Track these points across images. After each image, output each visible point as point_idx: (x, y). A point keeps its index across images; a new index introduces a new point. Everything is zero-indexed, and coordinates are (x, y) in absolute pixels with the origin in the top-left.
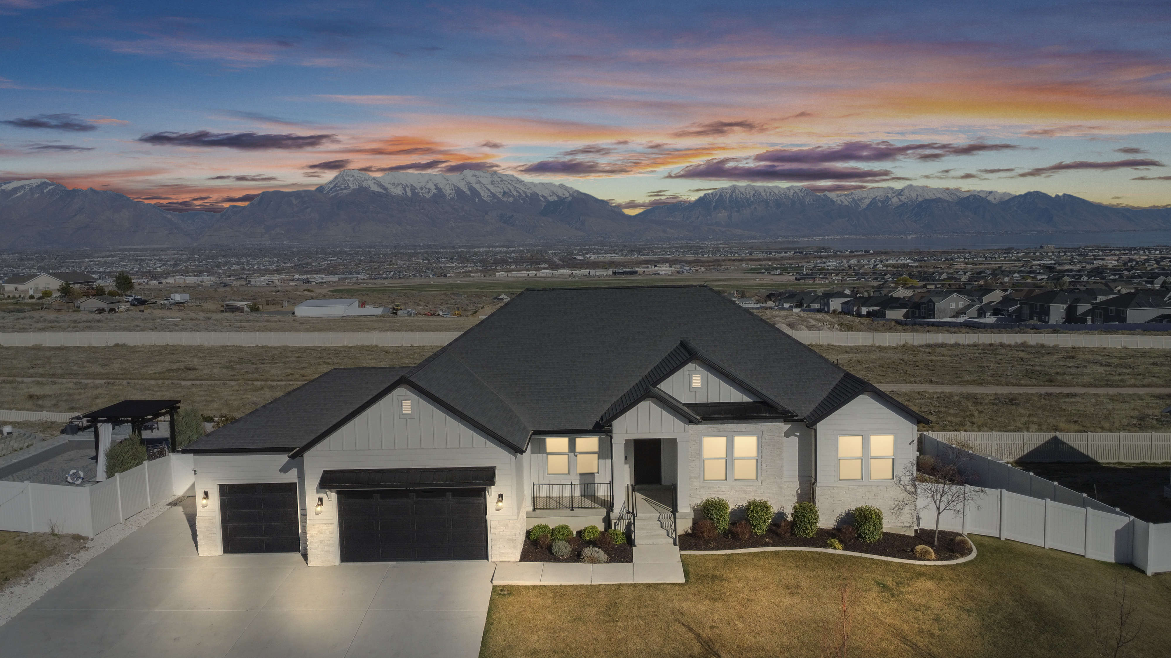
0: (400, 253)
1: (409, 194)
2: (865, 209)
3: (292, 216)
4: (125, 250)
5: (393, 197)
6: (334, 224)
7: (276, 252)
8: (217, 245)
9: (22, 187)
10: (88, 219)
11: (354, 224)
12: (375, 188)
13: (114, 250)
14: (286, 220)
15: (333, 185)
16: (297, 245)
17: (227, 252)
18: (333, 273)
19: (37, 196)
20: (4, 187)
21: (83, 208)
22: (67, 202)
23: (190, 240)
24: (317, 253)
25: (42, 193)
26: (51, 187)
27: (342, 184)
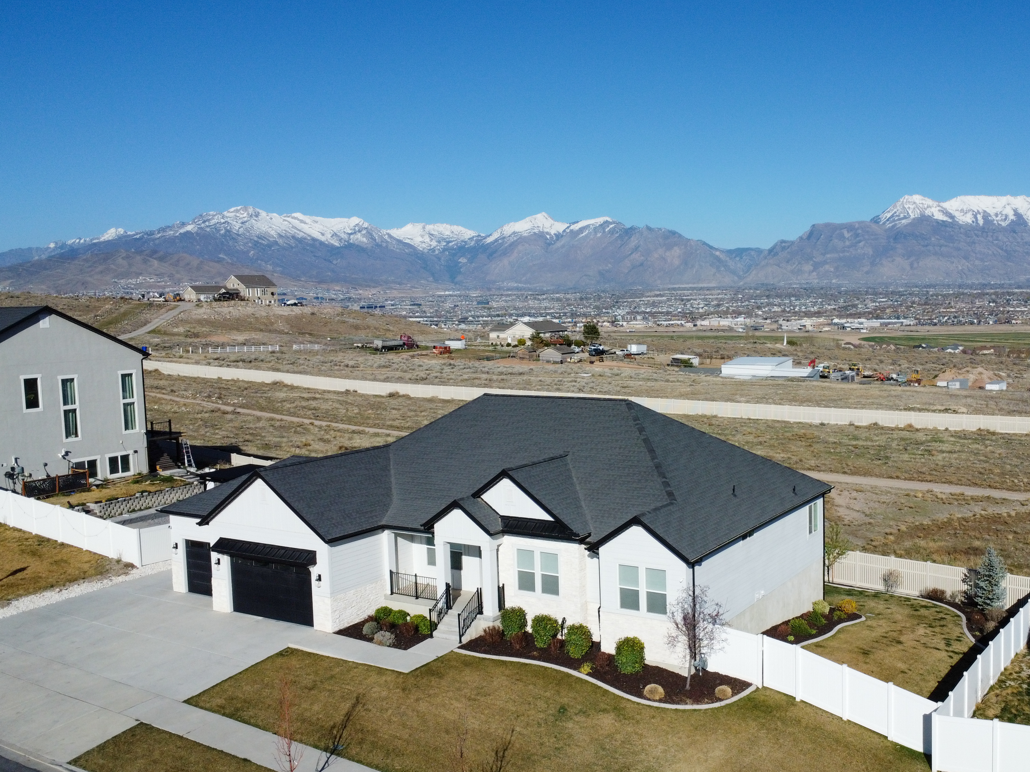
0: (963, 294)
1: (981, 222)
3: (844, 251)
4: (674, 289)
5: (960, 226)
6: (889, 259)
7: (822, 292)
8: (763, 284)
9: (588, 226)
10: (642, 258)
11: (912, 259)
12: (939, 216)
13: (664, 290)
14: (836, 255)
15: (891, 214)
16: (846, 284)
17: (771, 292)
18: (877, 317)
19: (599, 235)
20: (572, 227)
21: (639, 246)
22: (625, 240)
23: (736, 278)
24: (867, 293)
25: (604, 232)
26: (611, 226)
27: (901, 213)
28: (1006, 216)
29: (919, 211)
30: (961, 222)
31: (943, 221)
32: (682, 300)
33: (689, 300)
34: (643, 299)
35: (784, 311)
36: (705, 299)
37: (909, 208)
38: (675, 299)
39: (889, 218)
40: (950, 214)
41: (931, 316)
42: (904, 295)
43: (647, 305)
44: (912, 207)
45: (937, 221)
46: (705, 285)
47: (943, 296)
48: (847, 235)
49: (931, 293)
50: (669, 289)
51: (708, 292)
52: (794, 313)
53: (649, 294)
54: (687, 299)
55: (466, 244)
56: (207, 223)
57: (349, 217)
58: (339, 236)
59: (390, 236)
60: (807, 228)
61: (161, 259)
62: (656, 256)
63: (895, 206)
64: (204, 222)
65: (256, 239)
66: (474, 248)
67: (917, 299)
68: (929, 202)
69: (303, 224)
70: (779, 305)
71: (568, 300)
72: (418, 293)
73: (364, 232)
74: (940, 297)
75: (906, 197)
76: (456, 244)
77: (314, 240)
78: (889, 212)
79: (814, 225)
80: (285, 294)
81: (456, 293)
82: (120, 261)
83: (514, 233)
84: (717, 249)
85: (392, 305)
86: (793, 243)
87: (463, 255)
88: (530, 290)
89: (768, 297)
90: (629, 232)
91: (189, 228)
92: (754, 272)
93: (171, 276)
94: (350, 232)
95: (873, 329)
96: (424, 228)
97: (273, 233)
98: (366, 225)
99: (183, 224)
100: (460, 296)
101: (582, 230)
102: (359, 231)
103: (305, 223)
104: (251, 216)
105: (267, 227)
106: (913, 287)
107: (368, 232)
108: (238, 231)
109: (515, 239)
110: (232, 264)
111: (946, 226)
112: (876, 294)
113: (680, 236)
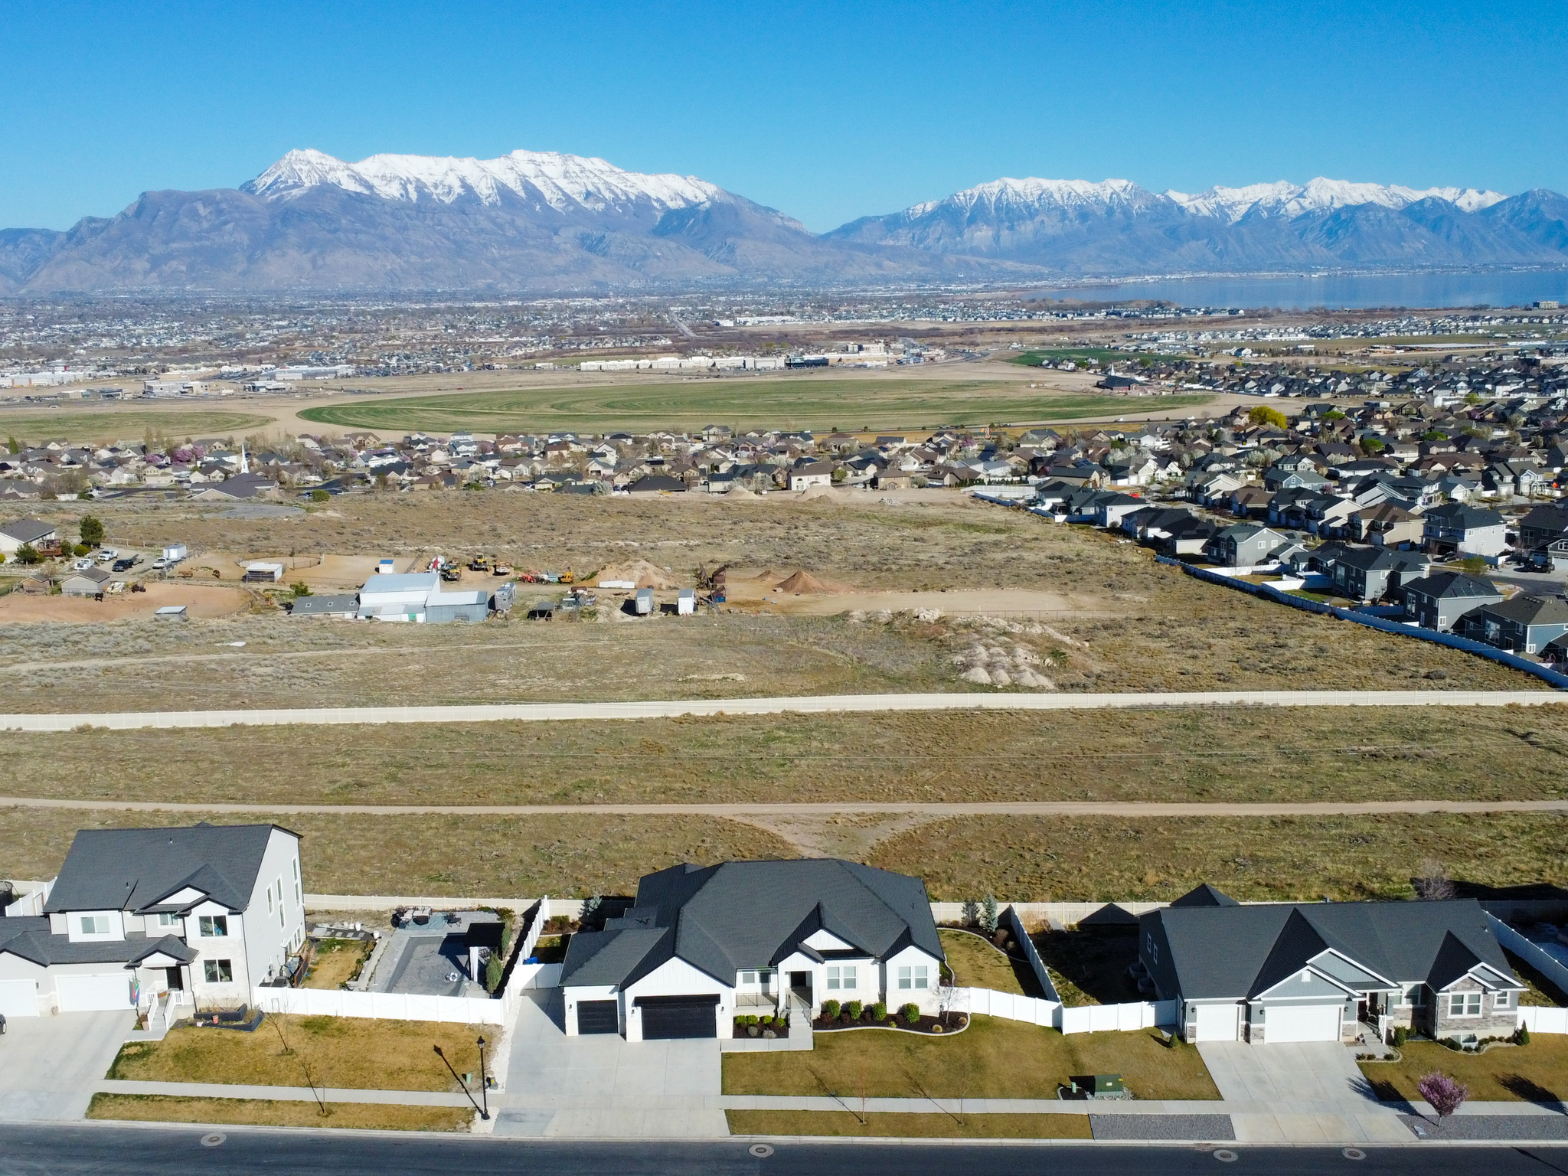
0: (402, 311)
1: (414, 196)
2: (1238, 223)
3: (200, 239)
5: (384, 203)
6: (277, 252)
7: (174, 308)
8: (65, 294)
11: (315, 251)
12: (350, 186)
14: (187, 245)
15: (272, 179)
16: (211, 294)
17: (83, 308)
23: (12, 282)
24: (250, 310)
27: (289, 177)
28: (450, 188)
29: (317, 176)
30: (383, 196)
31: (356, 193)
37: (301, 170)
39: (271, 185)
40: (366, 182)
42: (311, 313)
44: (306, 168)
45: (347, 193)
47: (373, 315)
48: (202, 211)
49: (352, 309)
63: (278, 167)
67: (335, 322)
68: (331, 161)
75: (295, 152)
78: (268, 175)
79: (144, 194)
86: (109, 223)
89: (82, 318)
92: (44, 272)
106: (320, 298)
111: (362, 202)
112: (265, 311)
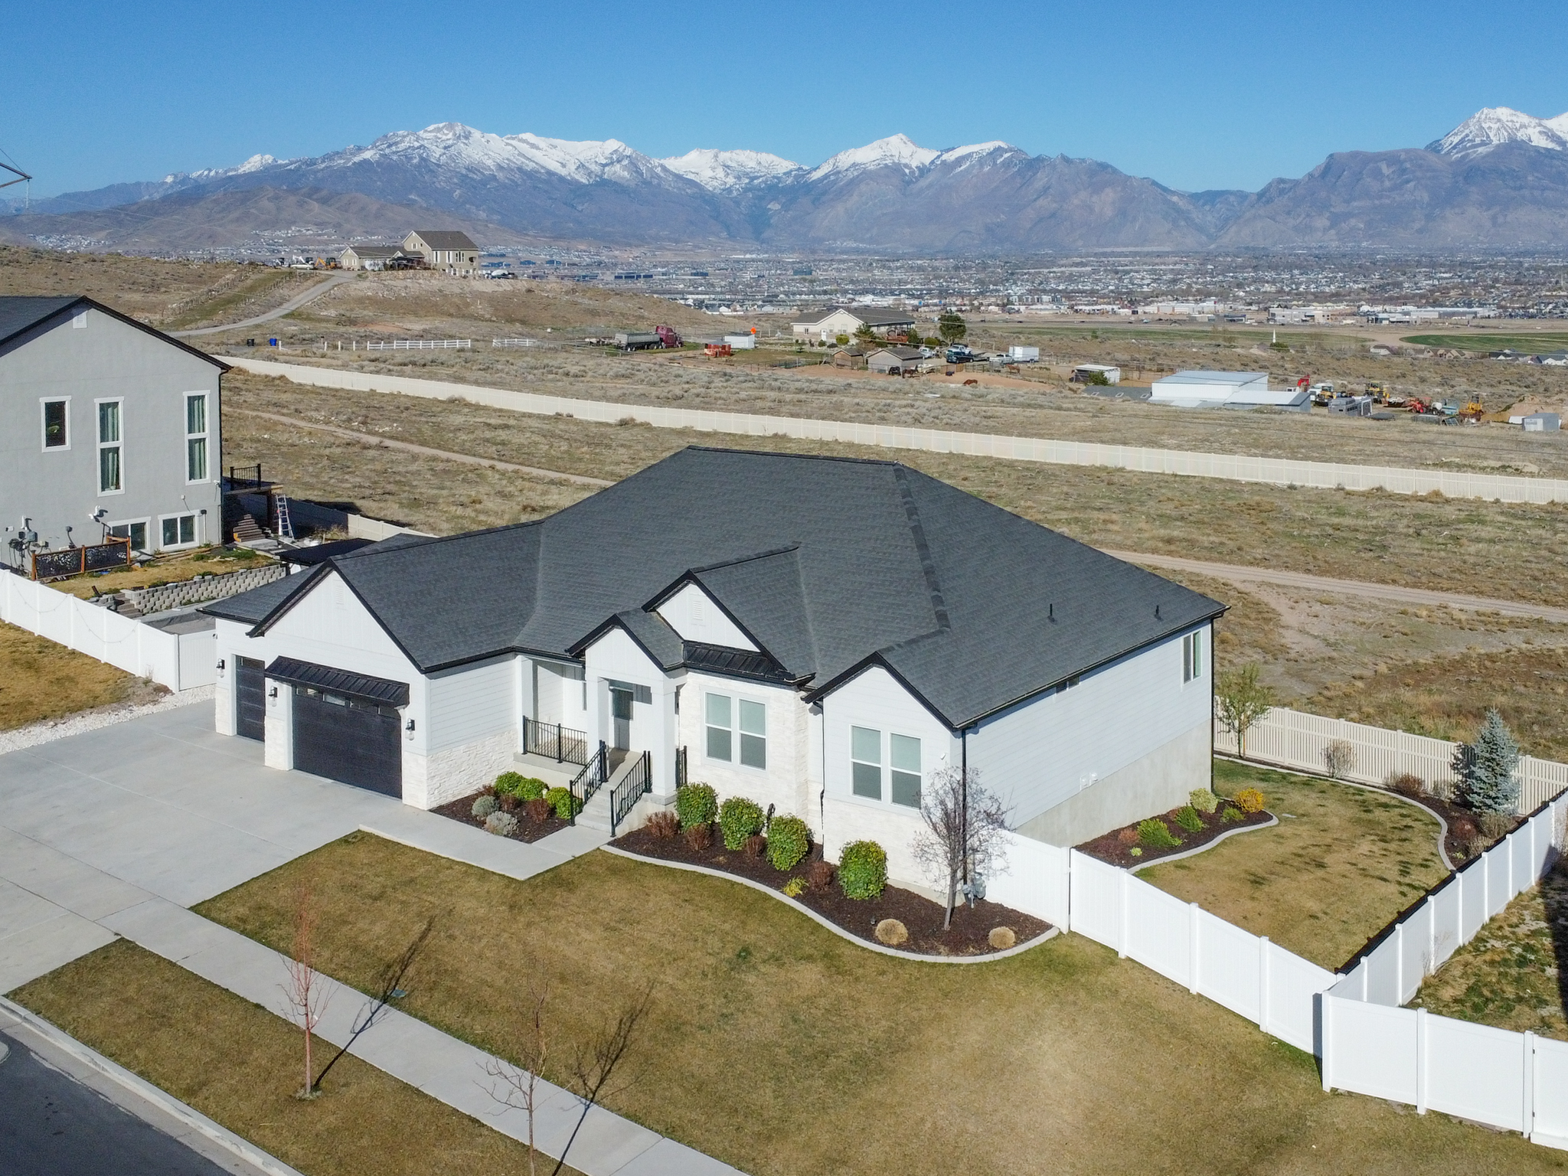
3: (1381, 197)
4: (1105, 255)
7: (1344, 261)
8: (1247, 248)
9: (970, 155)
10: (1054, 205)
11: (1497, 209)
12: (1541, 142)
13: (1088, 255)
14: (1368, 203)
15: (1460, 138)
16: (1385, 249)
17: (1261, 260)
18: (1435, 304)
19: (987, 169)
20: (945, 157)
21: (1049, 188)
22: (1027, 177)
23: (1204, 238)
24: (1419, 264)
25: (995, 163)
26: (1007, 155)
27: (1477, 136)
29: (1506, 134)
31: (1546, 149)
32: (1117, 272)
33: (1127, 272)
34: (1055, 269)
35: (1280, 291)
36: (1153, 272)
37: (1490, 128)
38: (1105, 271)
39: (1457, 144)
40: (1559, 138)
41: (1525, 303)
42: (1480, 268)
43: (1059, 279)
44: (1495, 126)
45: (1537, 149)
46: (1155, 249)
47: (1548, 270)
48: (1386, 170)
49: (1526, 265)
50: (1095, 255)
51: (1158, 260)
52: (1296, 294)
53: (1064, 261)
54: (1123, 271)
55: (780, 182)
56: (394, 148)
57: (603, 139)
58: (587, 168)
59: (664, 169)
60: (1321, 160)
61: (324, 201)
62: (1076, 202)
63: (1466, 126)
64: (390, 146)
65: (464, 172)
66: (792, 187)
67: (1502, 275)
68: (1524, 118)
69: (534, 150)
70: (1273, 282)
71: (935, 269)
72: (704, 256)
73: (625, 162)
74: (1541, 272)
75: (1486, 111)
76: (765, 182)
77: (550, 173)
78: (1456, 134)
79: (1331, 156)
80: (503, 255)
81: (761, 256)
82: (265, 203)
83: (854, 165)
84: (1174, 193)
85: (663, 274)
86: (1296, 183)
87: (774, 199)
88: (876, 253)
89: (1255, 268)
90: (1034, 165)
91: (368, 155)
92: (1234, 229)
93: (338, 226)
94: (604, 162)
95: (1427, 323)
96: (716, 156)
97: (489, 163)
98: (628, 152)
99: (359, 149)
100: (768, 261)
101: (959, 161)
102: (619, 161)
103: (538, 148)
104: (459, 137)
105: (481, 154)
106: (1496, 255)
107: (631, 162)
108: (439, 160)
109: (856, 173)
110: (427, 209)
111: (1553, 158)
112: (1434, 265)
113: (1115, 171)
